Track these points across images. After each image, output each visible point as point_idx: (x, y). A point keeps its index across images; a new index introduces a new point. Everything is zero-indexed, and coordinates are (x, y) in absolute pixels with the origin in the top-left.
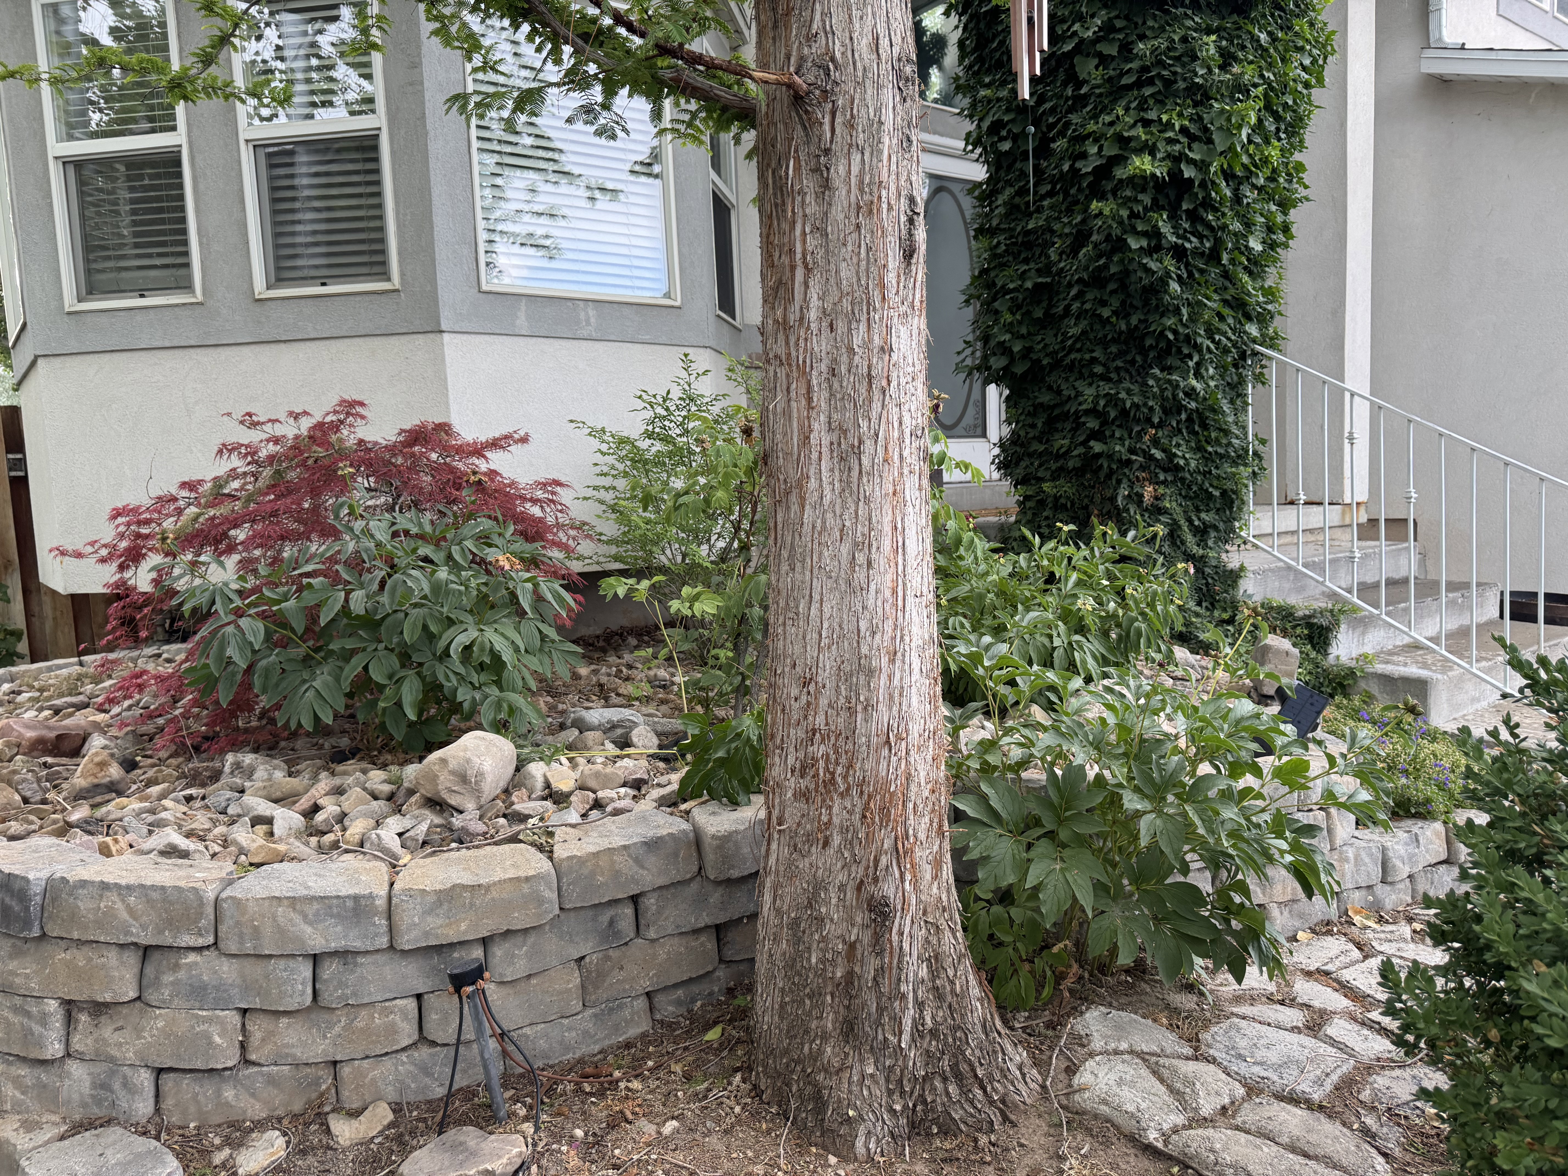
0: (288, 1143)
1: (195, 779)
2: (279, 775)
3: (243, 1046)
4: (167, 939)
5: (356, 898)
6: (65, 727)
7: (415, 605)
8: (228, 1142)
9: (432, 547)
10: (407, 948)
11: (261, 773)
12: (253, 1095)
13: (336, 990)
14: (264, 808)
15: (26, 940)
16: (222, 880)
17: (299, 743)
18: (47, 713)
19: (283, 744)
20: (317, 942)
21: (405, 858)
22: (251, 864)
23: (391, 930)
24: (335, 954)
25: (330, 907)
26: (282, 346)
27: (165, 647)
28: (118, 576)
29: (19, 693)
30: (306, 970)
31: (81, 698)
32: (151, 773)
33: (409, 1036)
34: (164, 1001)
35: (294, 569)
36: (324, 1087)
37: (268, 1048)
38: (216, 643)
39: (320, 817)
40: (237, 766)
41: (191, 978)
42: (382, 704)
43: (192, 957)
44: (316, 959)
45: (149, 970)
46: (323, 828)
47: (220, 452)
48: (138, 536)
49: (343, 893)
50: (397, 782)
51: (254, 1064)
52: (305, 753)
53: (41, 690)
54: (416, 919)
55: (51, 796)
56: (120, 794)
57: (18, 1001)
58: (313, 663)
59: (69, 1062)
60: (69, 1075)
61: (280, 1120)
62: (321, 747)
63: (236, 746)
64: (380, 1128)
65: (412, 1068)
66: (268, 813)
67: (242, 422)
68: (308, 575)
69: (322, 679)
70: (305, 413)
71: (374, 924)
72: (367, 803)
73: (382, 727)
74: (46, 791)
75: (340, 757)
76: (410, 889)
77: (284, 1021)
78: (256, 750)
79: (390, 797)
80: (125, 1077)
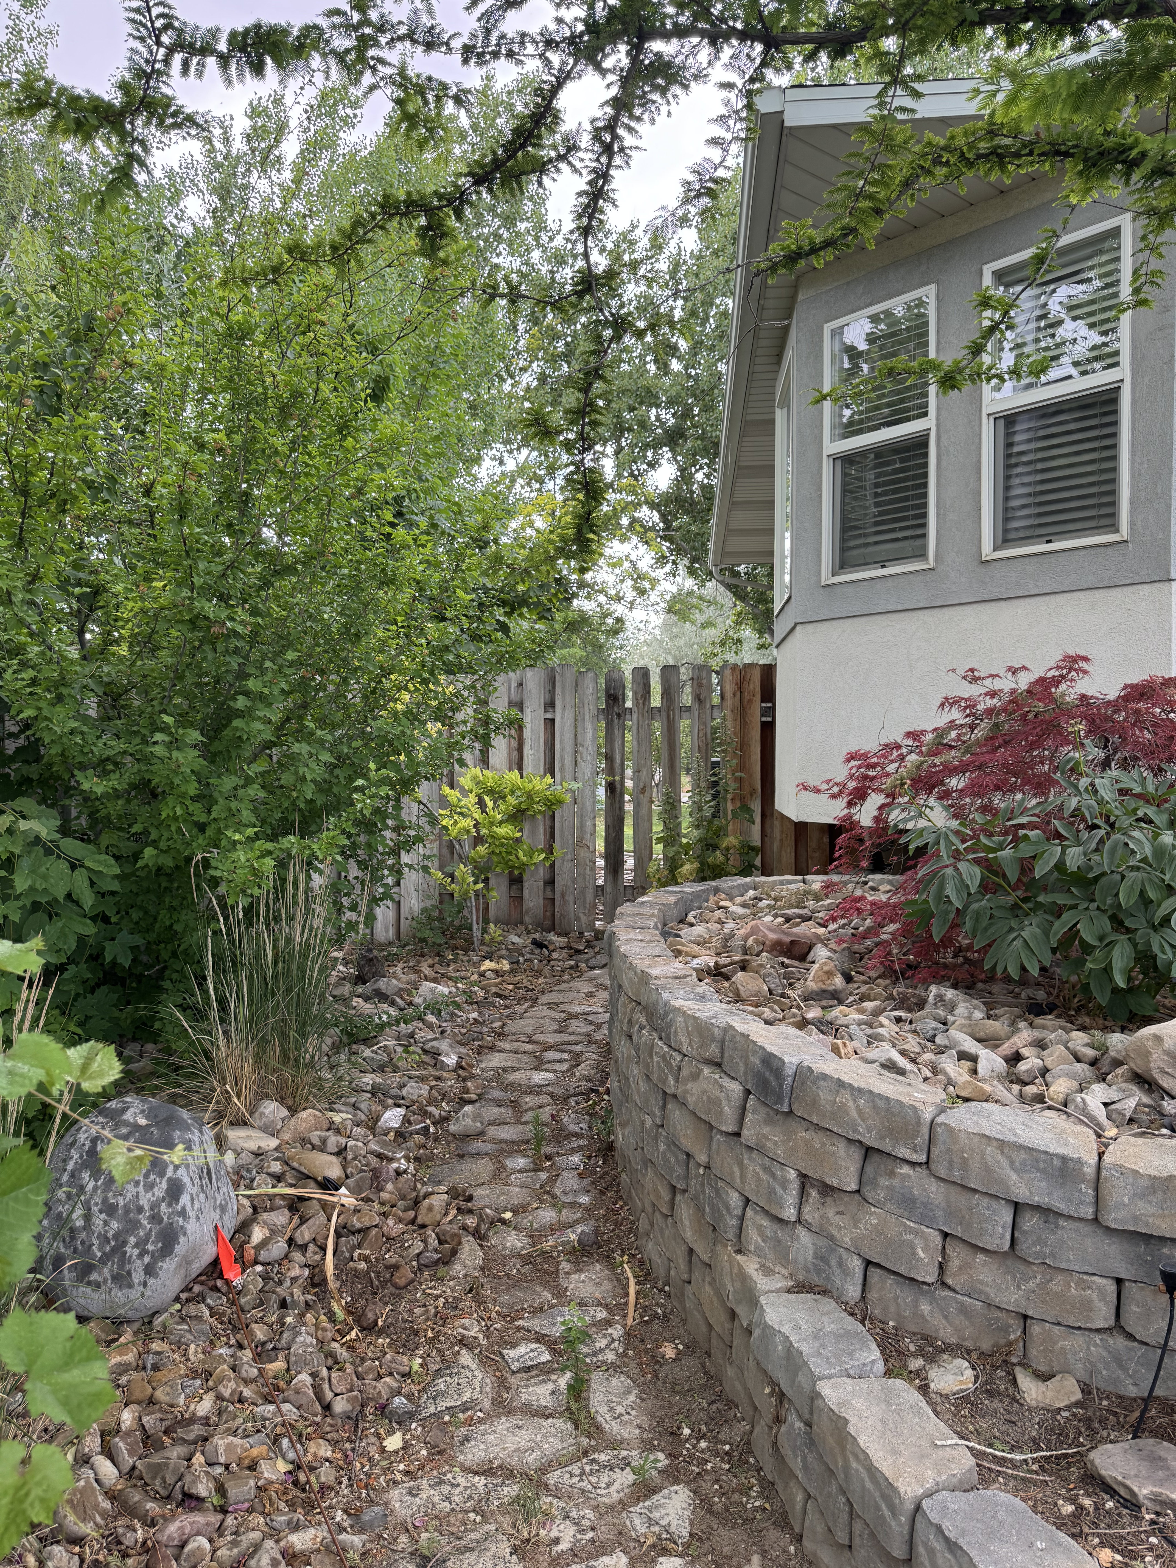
0: (976, 1378)
1: (903, 1003)
2: (978, 1015)
3: (941, 1266)
4: (886, 1145)
5: (1064, 1159)
6: (796, 935)
7: (1133, 868)
8: (921, 1352)
9: (1154, 808)
10: (1113, 1226)
11: (962, 1009)
12: (946, 1317)
13: (1034, 1244)
14: (970, 1045)
15: (777, 1112)
16: (937, 1105)
17: (996, 988)
18: (780, 920)
19: (980, 985)
20: (1021, 1191)
21: (1112, 1132)
22: (958, 1097)
23: (1097, 1202)
24: (1037, 1208)
25: (1037, 1161)
26: (1003, 603)
27: (871, 876)
28: (846, 811)
29: (761, 900)
30: (1007, 1216)
31: (806, 911)
32: (864, 988)
33: (1106, 1320)
34: (879, 1201)
35: (1009, 819)
36: (1012, 1337)
37: (963, 1278)
38: (936, 882)
39: (1022, 1067)
40: (940, 998)
41: (903, 1187)
42: (1089, 965)
43: (905, 1170)
44: (1017, 1207)
45: (869, 1169)
46: (1025, 1078)
47: (942, 705)
48: (865, 777)
49: (1051, 1150)
50: (1103, 1049)
51: (949, 1287)
52: (1001, 998)
53: (776, 899)
54: (1126, 1200)
55: (789, 992)
56: (841, 1002)
57: (767, 1161)
58: (1020, 912)
59: (799, 1227)
60: (798, 1239)
61: (969, 1352)
62: (1017, 996)
63: (939, 979)
64: (1066, 1403)
65: (1105, 1354)
66: (973, 1051)
67: (964, 678)
68: (1022, 826)
69: (1030, 930)
70: (1024, 668)
71: (1080, 1191)
72: (1071, 1064)
73: (1086, 988)
74: (784, 987)
75: (1036, 1010)
76: (1121, 1166)
77: (981, 1258)
78: (955, 986)
79: (1093, 1063)
80: (841, 1258)
